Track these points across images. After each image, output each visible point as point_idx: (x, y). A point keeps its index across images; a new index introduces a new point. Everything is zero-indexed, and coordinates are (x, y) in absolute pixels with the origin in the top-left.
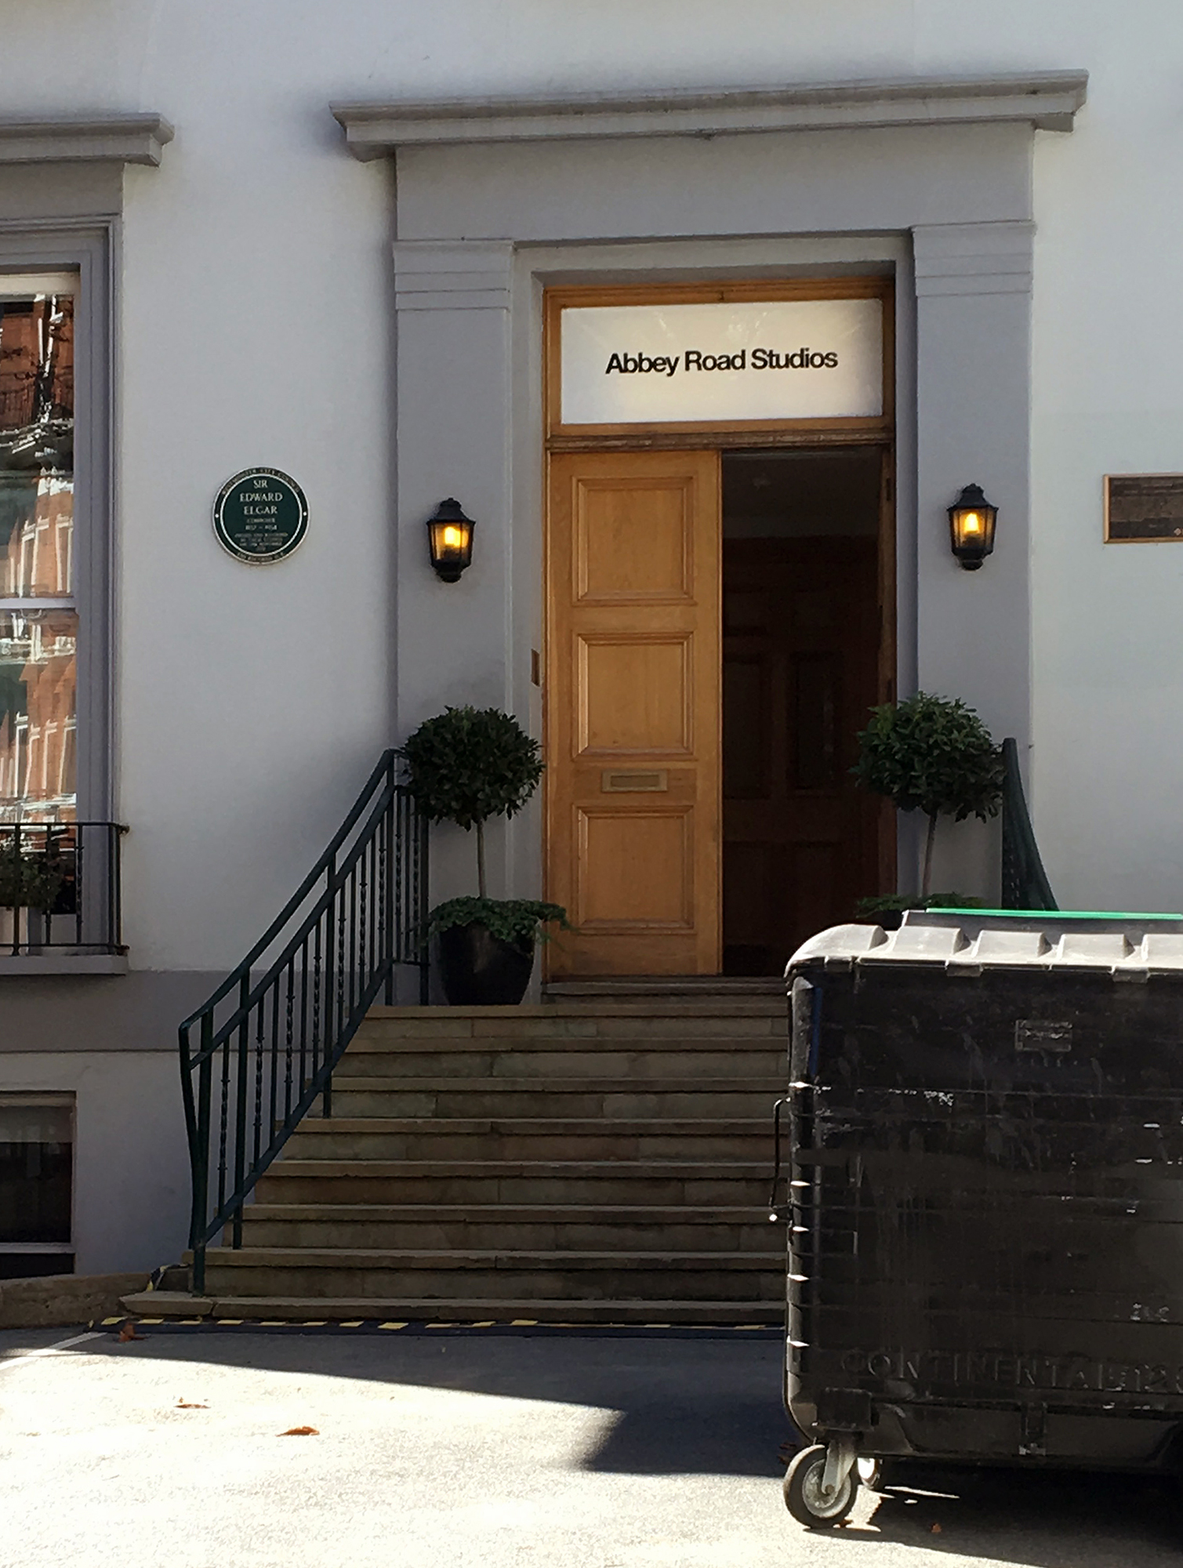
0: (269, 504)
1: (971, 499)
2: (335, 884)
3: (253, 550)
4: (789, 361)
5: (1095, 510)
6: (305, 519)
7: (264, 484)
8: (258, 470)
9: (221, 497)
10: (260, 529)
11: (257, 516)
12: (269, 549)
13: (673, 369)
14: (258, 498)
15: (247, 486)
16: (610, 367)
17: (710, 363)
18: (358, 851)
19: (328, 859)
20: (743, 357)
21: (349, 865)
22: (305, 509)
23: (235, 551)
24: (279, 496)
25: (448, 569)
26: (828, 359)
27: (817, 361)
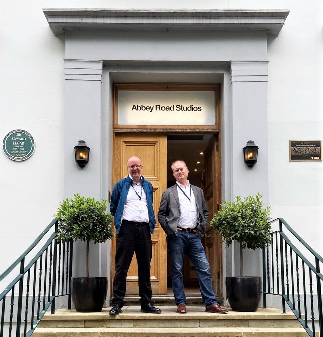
0: (22, 141)
1: (251, 144)
3: (15, 156)
4: (187, 108)
5: (286, 152)
6: (33, 147)
7: (20, 135)
8: (18, 130)
10: (18, 149)
11: (17, 145)
12: (21, 156)
13: (152, 110)
14: (17, 139)
15: (14, 135)
16: (133, 108)
17: (163, 108)
20: (173, 107)
22: (34, 143)
24: (25, 139)
25: (82, 163)
26: (199, 109)
27: (195, 109)
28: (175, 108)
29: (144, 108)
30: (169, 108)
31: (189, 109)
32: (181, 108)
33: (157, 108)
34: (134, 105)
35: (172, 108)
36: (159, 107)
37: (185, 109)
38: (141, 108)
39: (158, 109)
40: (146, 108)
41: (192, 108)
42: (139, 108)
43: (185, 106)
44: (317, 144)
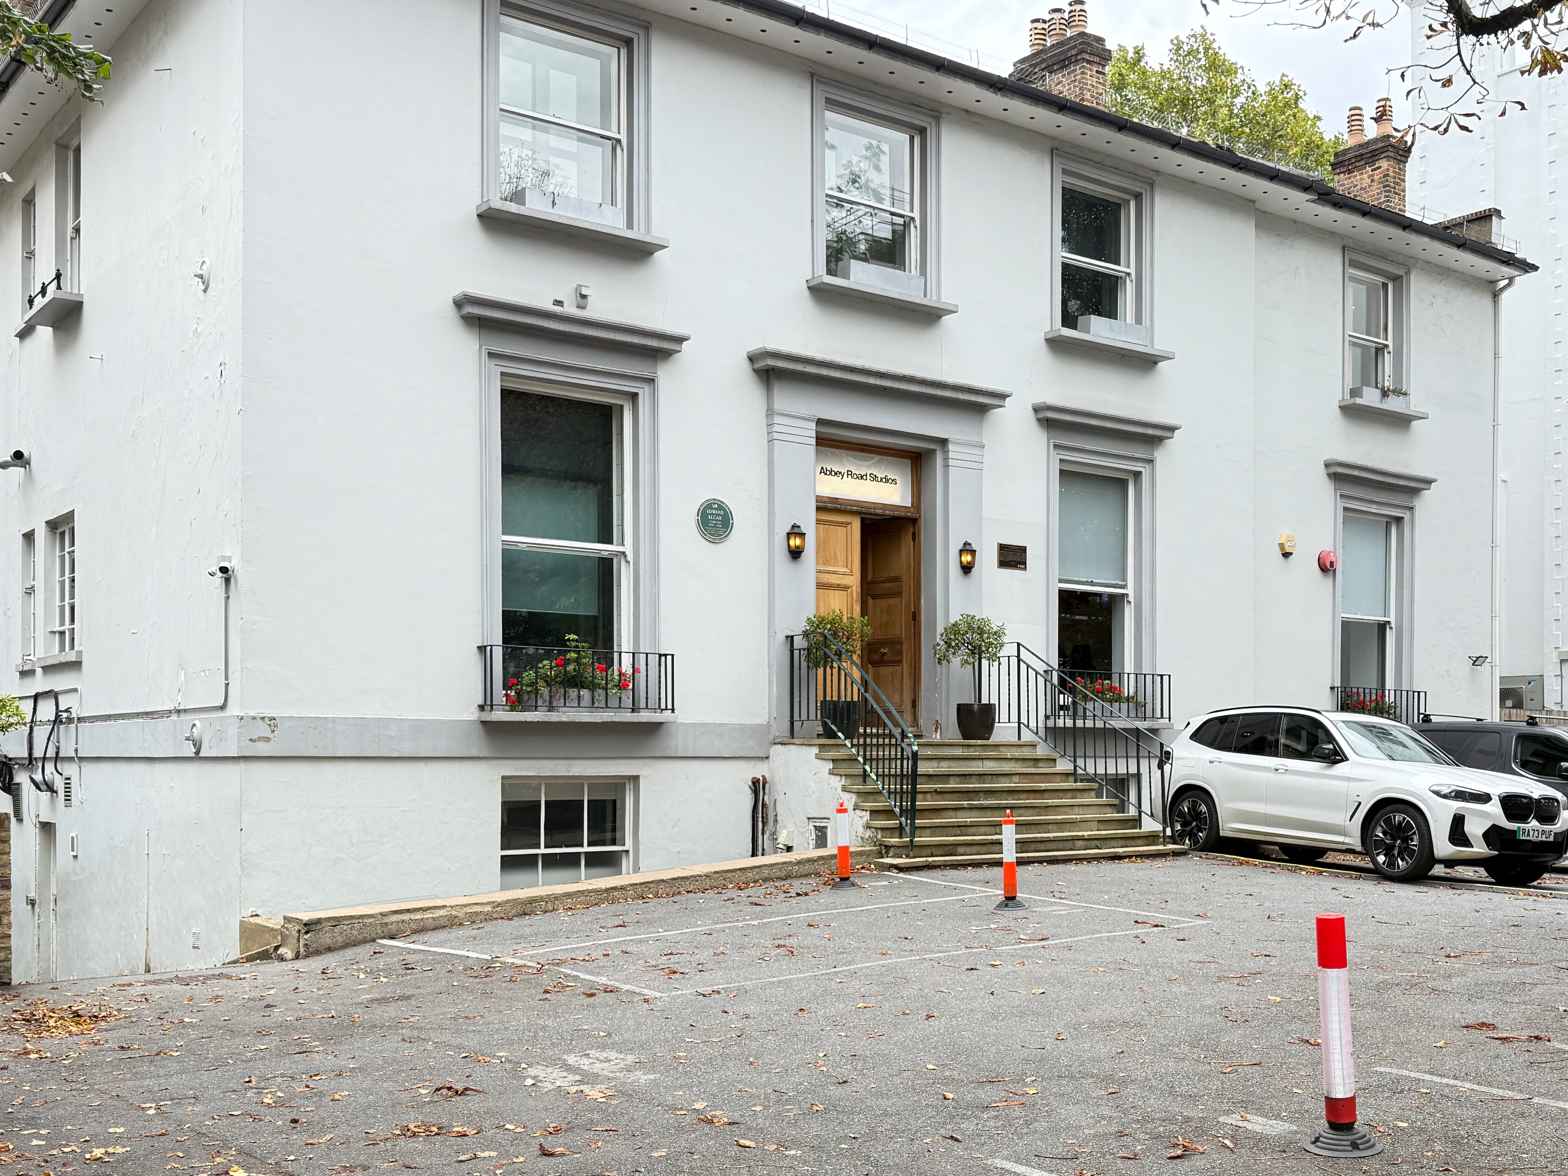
0: (719, 515)
1: (967, 549)
3: (711, 535)
5: (995, 556)
6: (732, 523)
7: (716, 506)
8: (714, 500)
9: (699, 509)
10: (715, 526)
11: (713, 520)
12: (718, 535)
13: (842, 477)
14: (714, 512)
15: (709, 506)
16: (821, 472)
22: (732, 520)
23: (706, 535)
24: (722, 513)
25: (796, 554)
26: (894, 481)
27: (890, 481)
28: (868, 477)
29: (833, 473)
30: (862, 477)
31: (884, 480)
32: (875, 478)
33: (848, 474)
34: (822, 468)
35: (865, 477)
36: (850, 473)
37: (879, 480)
38: (831, 473)
39: (850, 476)
40: (836, 474)
41: (887, 481)
42: (828, 473)
43: (880, 476)
44: (1023, 550)
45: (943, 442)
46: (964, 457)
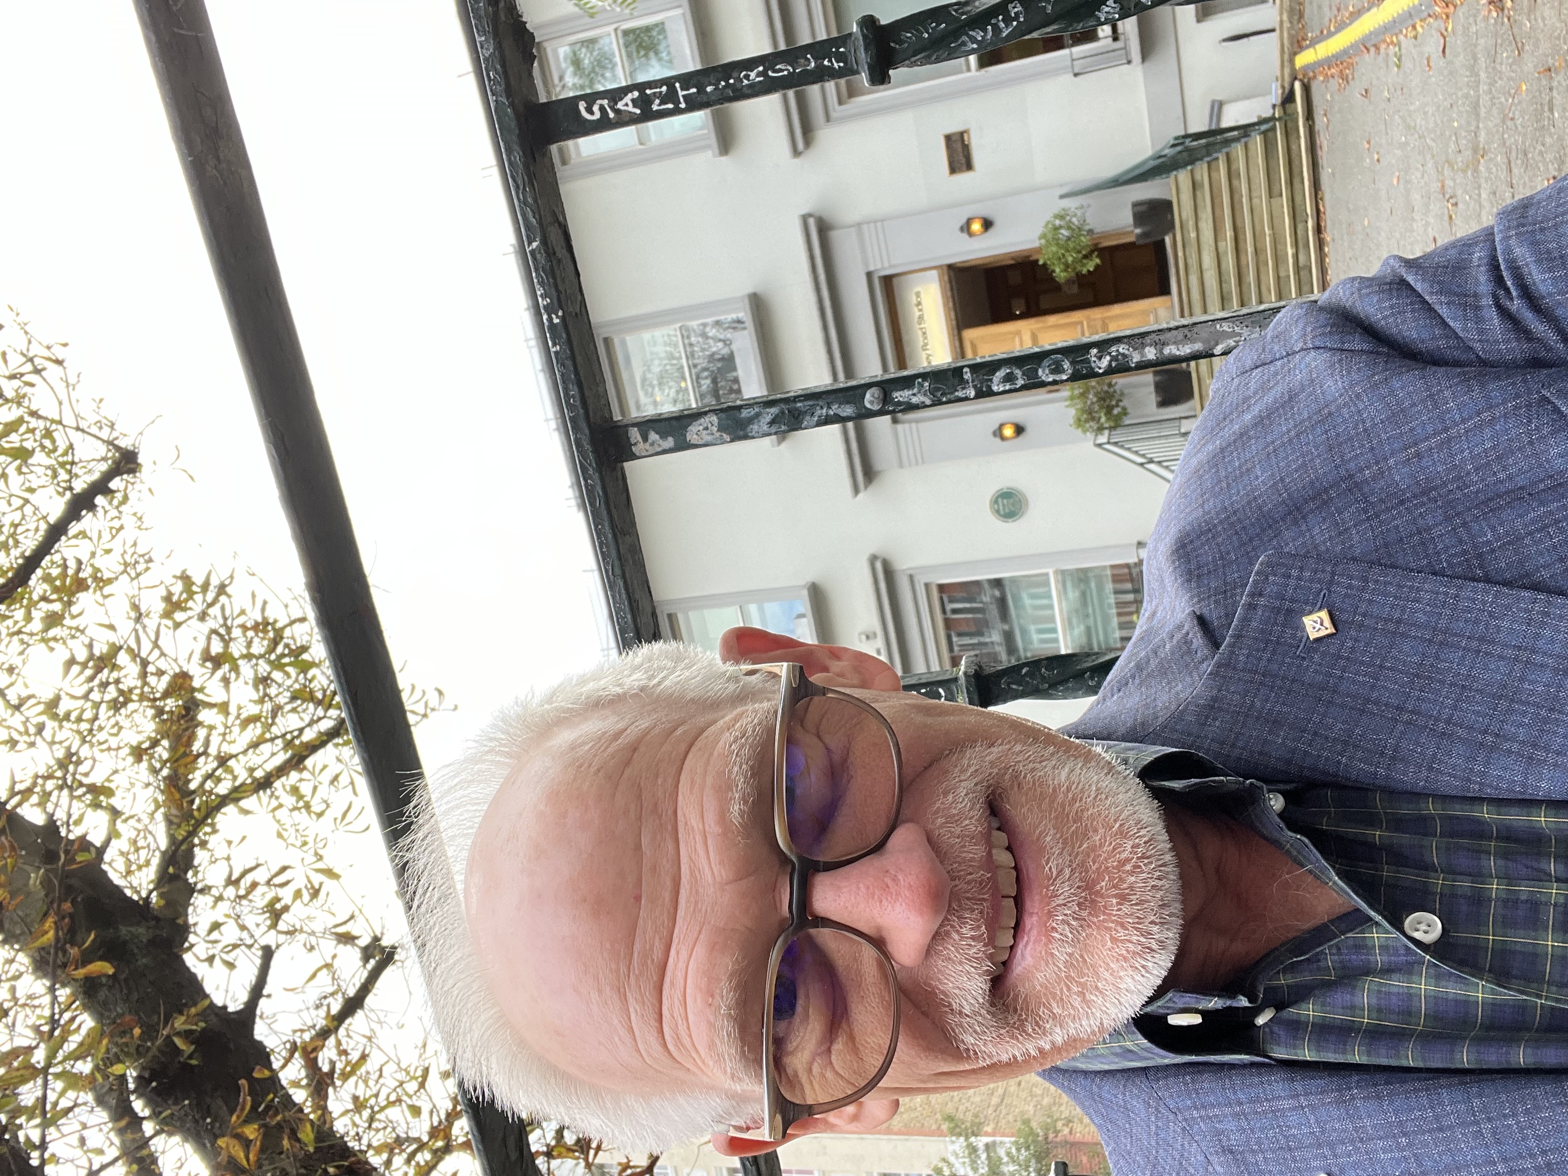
1: (966, 228)
2: (1151, 461)
3: (1022, 506)
4: (920, 310)
5: (964, 178)
6: (1007, 488)
7: (996, 506)
8: (991, 508)
10: (1013, 505)
11: (1008, 507)
12: (1021, 500)
14: (1002, 507)
15: (998, 511)
18: (1136, 453)
19: (1142, 464)
20: (922, 329)
21: (1143, 456)
22: (1004, 489)
23: (1023, 513)
24: (1000, 500)
25: (1019, 430)
26: (918, 295)
27: (919, 300)
28: (922, 326)
30: (924, 333)
31: (920, 307)
32: (921, 318)
36: (925, 347)
37: (921, 313)
41: (919, 304)
44: (948, 138)
45: (869, 275)
46: (876, 248)
